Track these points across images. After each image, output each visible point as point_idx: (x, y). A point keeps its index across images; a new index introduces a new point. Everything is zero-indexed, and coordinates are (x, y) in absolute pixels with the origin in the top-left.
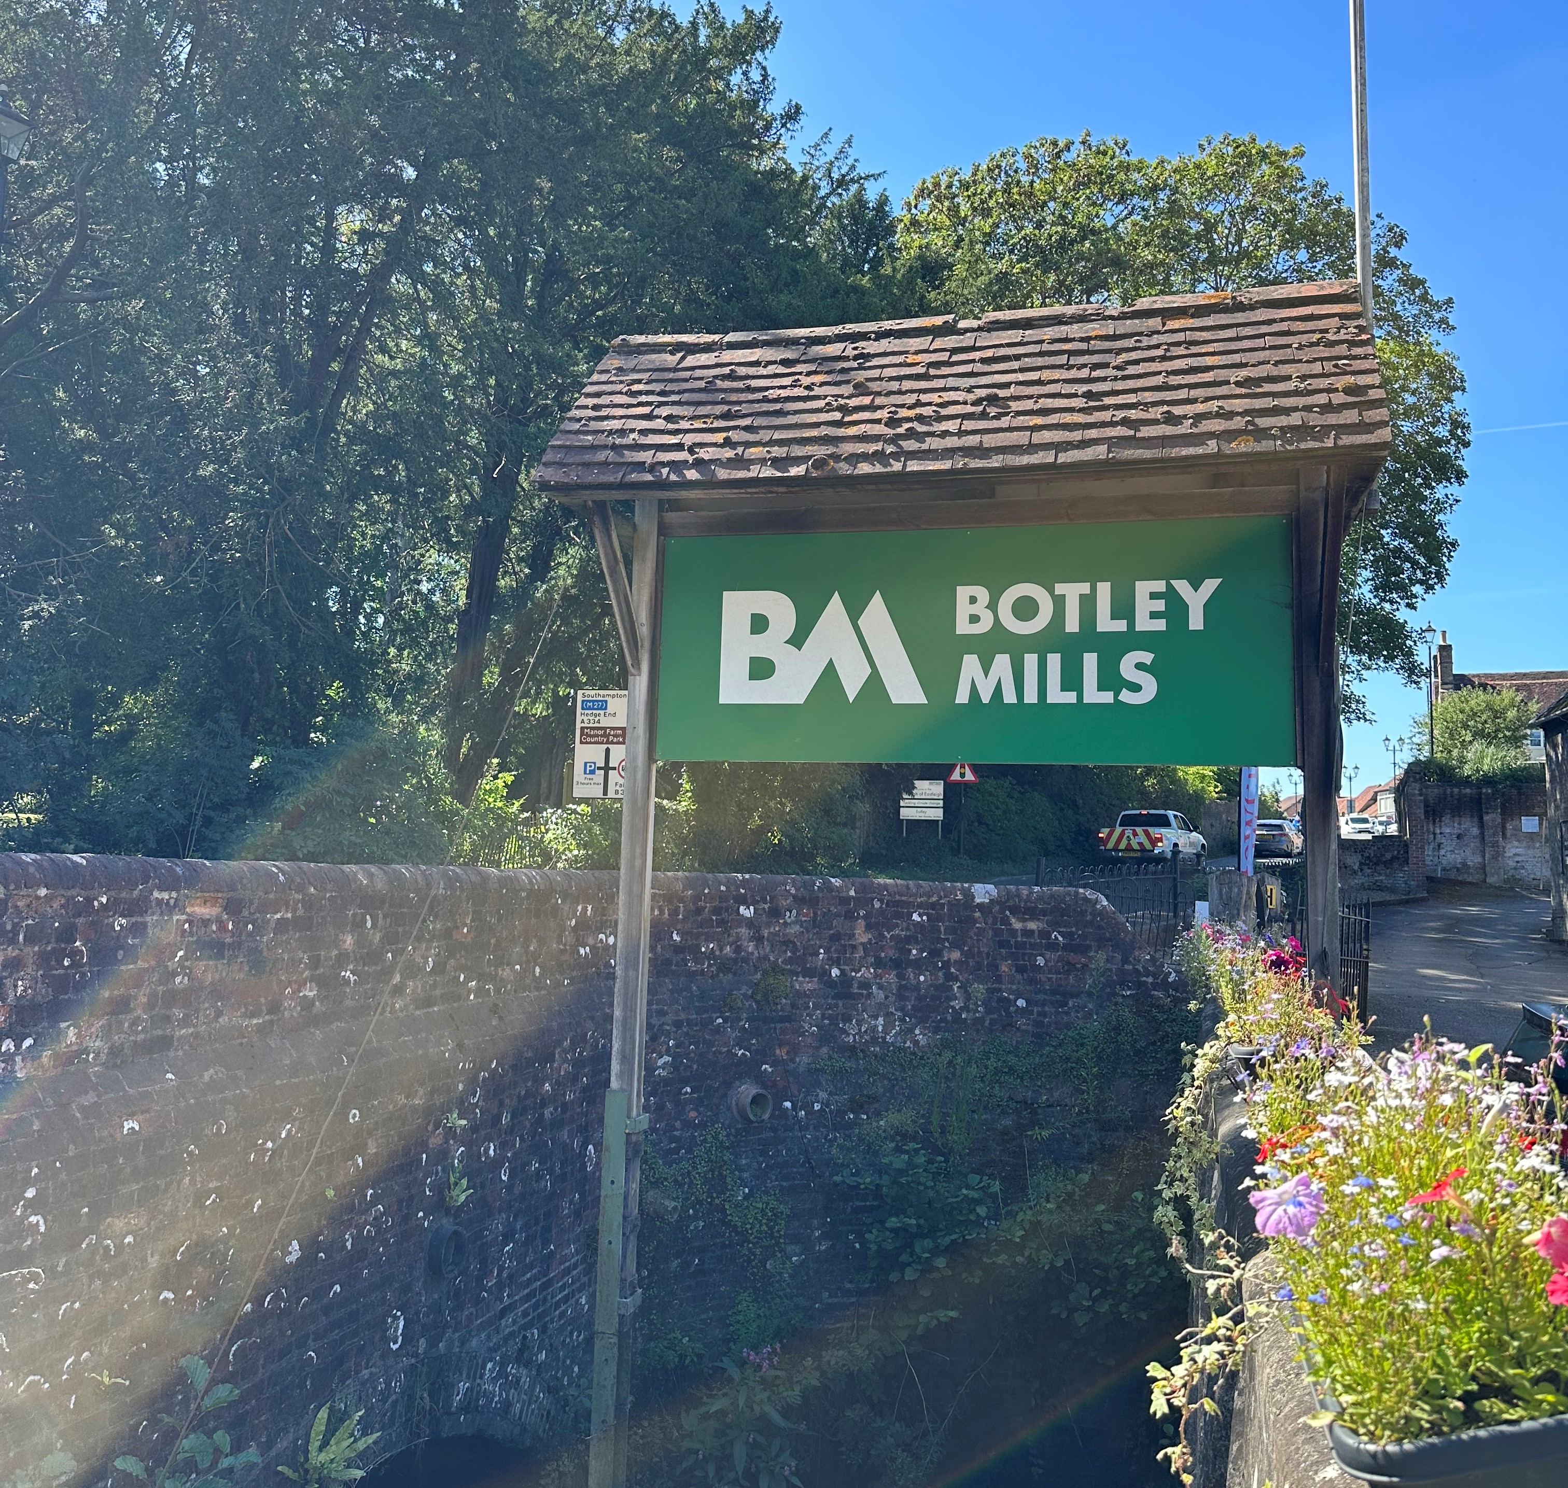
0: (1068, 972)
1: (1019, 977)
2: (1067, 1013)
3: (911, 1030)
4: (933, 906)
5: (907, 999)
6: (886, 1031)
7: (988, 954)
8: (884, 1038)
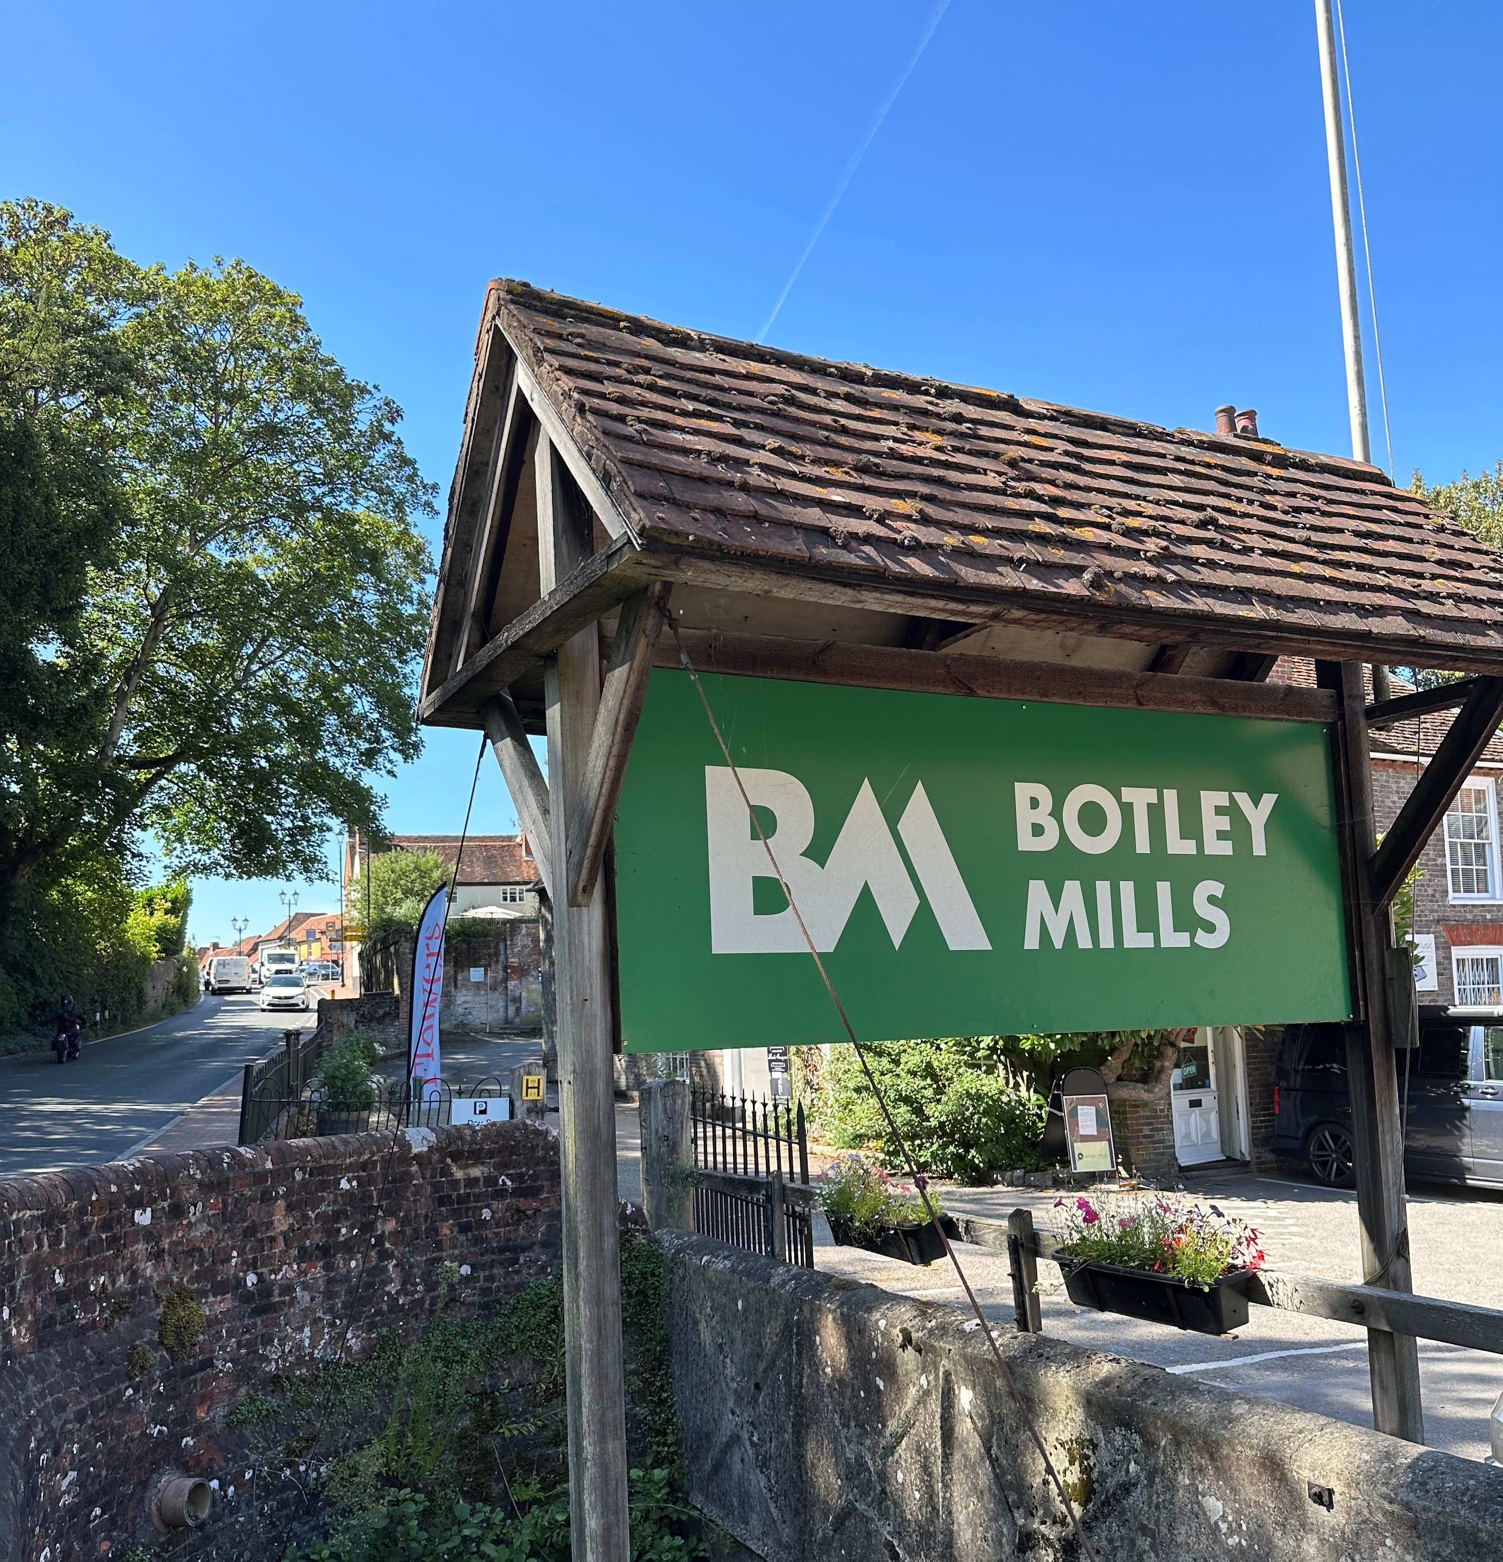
0: (519, 1221)
1: (462, 1238)
2: (517, 1272)
3: (342, 1336)
4: (364, 1166)
5: (337, 1295)
6: (313, 1346)
7: (426, 1216)
8: (311, 1354)
